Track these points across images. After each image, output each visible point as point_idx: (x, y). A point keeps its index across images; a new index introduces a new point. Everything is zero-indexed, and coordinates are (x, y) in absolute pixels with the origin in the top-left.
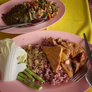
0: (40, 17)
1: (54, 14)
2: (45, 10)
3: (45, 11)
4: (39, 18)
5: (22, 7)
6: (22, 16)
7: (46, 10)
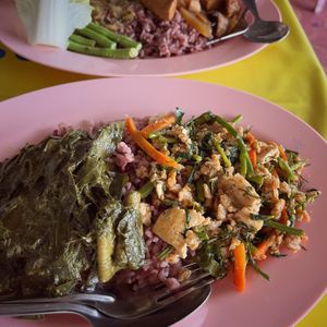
0: (176, 259)
1: (271, 243)
2: (214, 218)
3: (214, 225)
4: (165, 264)
5: (71, 168)
6: (46, 241)
7: (222, 215)
